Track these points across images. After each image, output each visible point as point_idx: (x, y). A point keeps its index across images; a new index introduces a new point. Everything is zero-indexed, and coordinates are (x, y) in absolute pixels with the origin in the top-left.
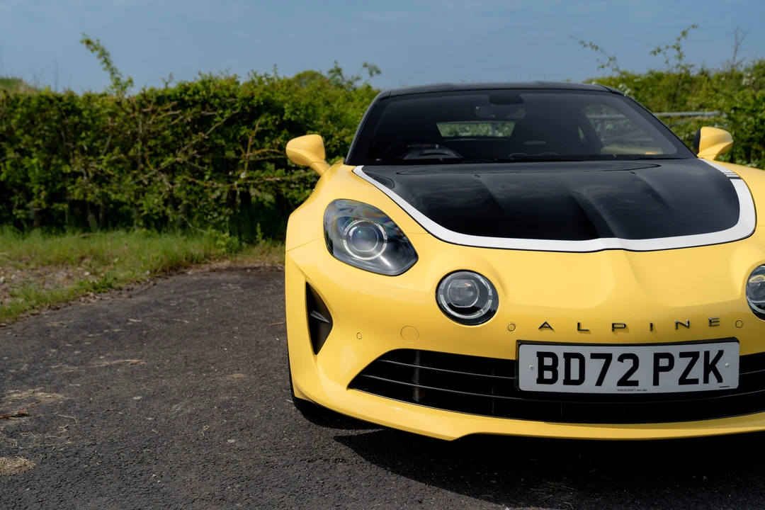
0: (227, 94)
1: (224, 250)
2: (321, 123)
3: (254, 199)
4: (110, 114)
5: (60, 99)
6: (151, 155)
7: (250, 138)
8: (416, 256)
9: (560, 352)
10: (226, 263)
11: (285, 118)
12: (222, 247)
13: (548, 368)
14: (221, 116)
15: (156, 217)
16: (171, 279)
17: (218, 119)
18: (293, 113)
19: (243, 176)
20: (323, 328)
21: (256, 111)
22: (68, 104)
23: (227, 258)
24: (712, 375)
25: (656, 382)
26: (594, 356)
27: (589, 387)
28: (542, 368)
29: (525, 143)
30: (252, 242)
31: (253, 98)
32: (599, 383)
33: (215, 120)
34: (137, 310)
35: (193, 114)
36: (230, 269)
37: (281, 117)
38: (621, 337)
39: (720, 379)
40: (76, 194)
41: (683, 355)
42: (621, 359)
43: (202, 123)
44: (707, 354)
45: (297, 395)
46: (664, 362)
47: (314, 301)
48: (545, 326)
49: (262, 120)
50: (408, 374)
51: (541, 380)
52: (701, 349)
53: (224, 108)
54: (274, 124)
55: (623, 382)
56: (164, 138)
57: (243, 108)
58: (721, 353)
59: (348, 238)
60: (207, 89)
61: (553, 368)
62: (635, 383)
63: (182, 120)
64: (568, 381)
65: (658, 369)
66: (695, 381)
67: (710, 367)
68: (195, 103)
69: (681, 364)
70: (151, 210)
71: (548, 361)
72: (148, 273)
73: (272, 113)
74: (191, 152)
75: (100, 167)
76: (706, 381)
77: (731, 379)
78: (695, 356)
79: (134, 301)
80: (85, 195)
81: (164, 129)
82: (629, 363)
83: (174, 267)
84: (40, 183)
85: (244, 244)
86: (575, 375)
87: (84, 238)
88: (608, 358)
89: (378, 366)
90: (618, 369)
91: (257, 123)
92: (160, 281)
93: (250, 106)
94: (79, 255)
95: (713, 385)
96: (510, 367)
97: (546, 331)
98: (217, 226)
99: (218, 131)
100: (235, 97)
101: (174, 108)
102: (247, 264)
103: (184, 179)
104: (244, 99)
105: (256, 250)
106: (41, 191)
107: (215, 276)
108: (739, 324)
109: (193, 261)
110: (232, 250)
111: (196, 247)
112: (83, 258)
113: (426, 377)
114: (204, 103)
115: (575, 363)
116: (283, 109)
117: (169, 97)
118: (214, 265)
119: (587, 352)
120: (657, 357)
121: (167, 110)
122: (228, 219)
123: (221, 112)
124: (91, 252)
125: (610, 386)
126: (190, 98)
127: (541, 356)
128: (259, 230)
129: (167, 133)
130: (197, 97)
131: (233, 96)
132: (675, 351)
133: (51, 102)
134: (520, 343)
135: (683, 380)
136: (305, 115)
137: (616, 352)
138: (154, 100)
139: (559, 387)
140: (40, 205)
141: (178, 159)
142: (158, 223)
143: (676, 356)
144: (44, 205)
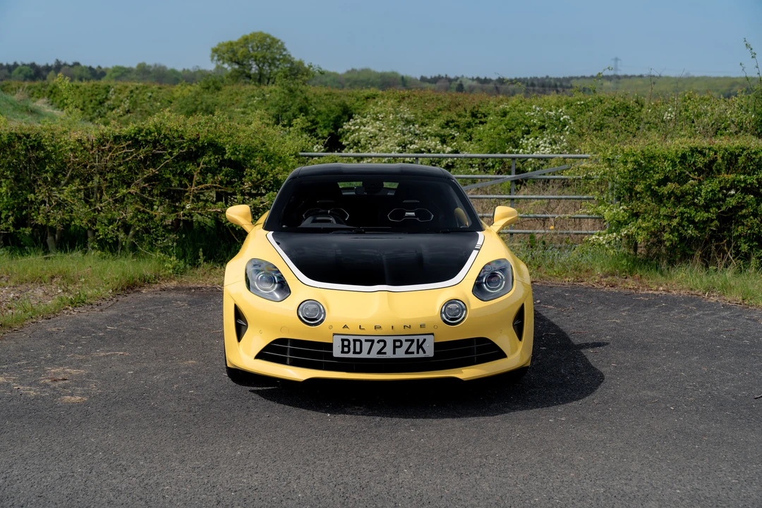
0: (176, 135)
1: (171, 271)
2: (257, 162)
3: (196, 225)
4: (71, 149)
5: (28, 136)
6: (107, 187)
7: (195, 174)
8: (290, 292)
9: (351, 338)
10: (174, 283)
11: (226, 157)
12: (169, 269)
13: (346, 346)
14: (171, 154)
15: (111, 241)
16: (129, 297)
17: (168, 156)
18: (233, 154)
19: (188, 207)
20: (243, 328)
21: (201, 150)
22: (35, 141)
23: (174, 279)
24: (420, 350)
25: (394, 353)
26: (366, 341)
27: (364, 355)
28: (343, 346)
29: (404, 201)
30: (195, 264)
31: (198, 138)
32: (369, 353)
33: (165, 158)
34: (110, 320)
35: (145, 152)
36: (177, 289)
37: (223, 157)
38: (378, 332)
39: (424, 352)
40: (40, 220)
41: (406, 341)
42: (378, 342)
43: (154, 159)
44: (418, 340)
45: (229, 365)
46: (398, 344)
47: (238, 314)
48: (345, 327)
49: (206, 159)
50: (284, 351)
51: (343, 352)
52: (415, 338)
53: (173, 147)
54: (216, 163)
55: (379, 352)
56: (119, 172)
57: (189, 148)
58: (425, 340)
59: (257, 281)
60: (159, 131)
61: (348, 346)
62: (385, 353)
63: (136, 157)
64: (355, 352)
65: (395, 347)
66: (413, 353)
67: (420, 346)
68: (147, 142)
69: (406, 345)
70: (106, 235)
71: (346, 343)
72: (111, 291)
73: (215, 153)
74: (142, 185)
75: (62, 197)
76: (418, 353)
77: (430, 352)
78: (412, 341)
79: (105, 313)
80: (48, 220)
81: (120, 165)
82: (382, 344)
83: (131, 286)
84: (7, 209)
85: (188, 266)
86: (358, 350)
87: (46, 258)
88: (373, 341)
89: (269, 347)
90: (377, 347)
91: (202, 161)
92: (120, 298)
93: (195, 146)
94: (50, 275)
95: (421, 355)
96: (329, 346)
97: (346, 329)
98: (165, 250)
99: (166, 166)
100: (183, 139)
101: (128, 146)
102: (191, 285)
103: (136, 209)
104: (191, 140)
105: (199, 271)
106: (9, 216)
107: (165, 295)
108: (436, 327)
109: (146, 281)
110: (178, 272)
111: (146, 268)
112: (53, 277)
113: (293, 352)
114: (155, 143)
115: (358, 343)
116: (224, 149)
117: (125, 137)
118: (164, 285)
119: (363, 339)
120: (395, 341)
121: (124, 148)
122: (175, 244)
123: (170, 150)
124: (60, 272)
125: (374, 355)
126: (143, 138)
127: (343, 340)
128: (201, 254)
129: (121, 168)
130: (149, 138)
131: (181, 137)
132: (403, 338)
133: (20, 138)
134: (334, 334)
135: (407, 352)
136: (244, 154)
137: (376, 339)
138: (112, 139)
139: (351, 355)
140: (7, 229)
141: (132, 191)
142: (111, 247)
143: (403, 341)
144: (12, 229)
